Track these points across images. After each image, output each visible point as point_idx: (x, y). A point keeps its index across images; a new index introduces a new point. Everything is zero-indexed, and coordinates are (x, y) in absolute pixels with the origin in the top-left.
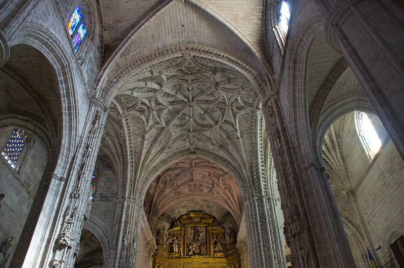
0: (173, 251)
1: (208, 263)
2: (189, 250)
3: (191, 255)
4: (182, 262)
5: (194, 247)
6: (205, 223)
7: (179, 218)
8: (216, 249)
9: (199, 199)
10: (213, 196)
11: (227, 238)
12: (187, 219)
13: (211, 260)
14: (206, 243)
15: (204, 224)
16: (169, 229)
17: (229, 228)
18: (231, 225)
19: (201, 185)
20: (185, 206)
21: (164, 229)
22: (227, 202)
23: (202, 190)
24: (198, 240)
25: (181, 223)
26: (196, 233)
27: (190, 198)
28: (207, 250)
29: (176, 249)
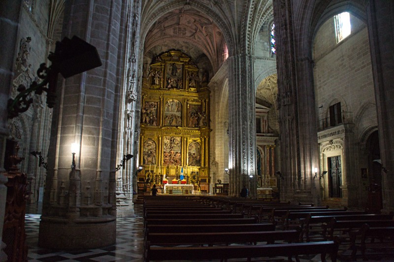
0: (155, 84)
1: (183, 95)
2: (168, 84)
3: (170, 88)
4: (162, 93)
5: (172, 81)
6: (183, 62)
7: (160, 55)
8: (190, 85)
9: (181, 41)
10: (194, 40)
11: (200, 77)
12: (167, 56)
13: (186, 94)
14: (182, 79)
15: (181, 62)
16: (151, 64)
17: (203, 69)
18: (204, 66)
19: (185, 29)
20: (167, 45)
21: (147, 64)
22: (206, 47)
23: (185, 33)
24: (175, 75)
25: (162, 60)
26: (174, 69)
27: (174, 39)
28: (182, 84)
29: (157, 82)
